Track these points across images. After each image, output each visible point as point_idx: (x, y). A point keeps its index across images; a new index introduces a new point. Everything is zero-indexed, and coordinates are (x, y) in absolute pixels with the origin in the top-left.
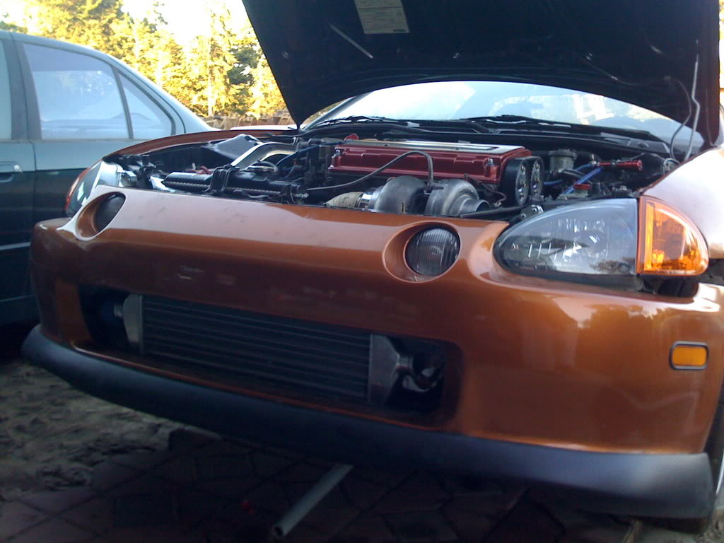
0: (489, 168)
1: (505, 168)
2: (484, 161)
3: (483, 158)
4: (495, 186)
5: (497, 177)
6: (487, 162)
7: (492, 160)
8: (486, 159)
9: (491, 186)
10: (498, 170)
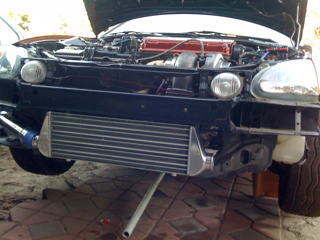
0: (226, 49)
1: (233, 49)
2: (223, 45)
3: (223, 44)
4: (230, 57)
5: (230, 53)
6: (224, 46)
7: (227, 45)
8: (224, 44)
9: (227, 57)
10: (230, 50)
